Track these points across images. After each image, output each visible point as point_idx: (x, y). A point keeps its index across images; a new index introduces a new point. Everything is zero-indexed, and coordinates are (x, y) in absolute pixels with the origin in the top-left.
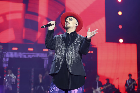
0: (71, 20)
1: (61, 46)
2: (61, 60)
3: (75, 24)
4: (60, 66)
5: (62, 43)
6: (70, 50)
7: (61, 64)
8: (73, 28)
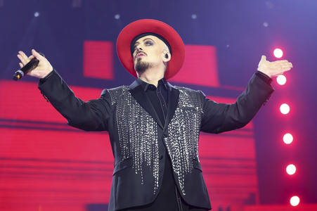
0: (151, 44)
1: (138, 121)
2: (152, 161)
3: (164, 55)
4: (155, 179)
5: (140, 114)
6: (175, 131)
7: (156, 175)
8: (158, 66)
